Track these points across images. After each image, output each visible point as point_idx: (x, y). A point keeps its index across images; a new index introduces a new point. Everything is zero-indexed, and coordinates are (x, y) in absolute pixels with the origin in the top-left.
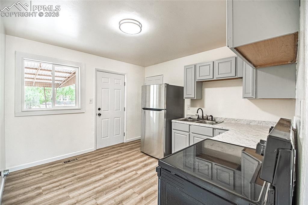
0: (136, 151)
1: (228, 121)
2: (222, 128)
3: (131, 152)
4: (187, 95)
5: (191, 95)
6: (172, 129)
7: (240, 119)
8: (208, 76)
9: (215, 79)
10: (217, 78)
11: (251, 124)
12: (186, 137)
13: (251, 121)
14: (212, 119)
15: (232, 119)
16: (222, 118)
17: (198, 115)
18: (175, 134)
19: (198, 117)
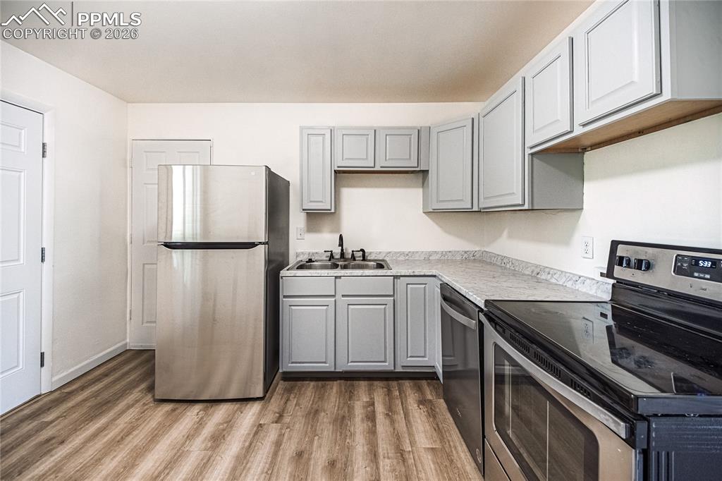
0: (129, 407)
1: (392, 257)
2: (414, 272)
3: (115, 419)
4: (311, 201)
5: (322, 202)
6: (281, 297)
7: (413, 252)
8: (363, 159)
9: (377, 168)
10: (381, 167)
11: (431, 258)
12: (327, 310)
13: (431, 254)
14: (364, 256)
15: (399, 253)
16: (380, 252)
17: (331, 251)
18: (292, 307)
19: (332, 254)
